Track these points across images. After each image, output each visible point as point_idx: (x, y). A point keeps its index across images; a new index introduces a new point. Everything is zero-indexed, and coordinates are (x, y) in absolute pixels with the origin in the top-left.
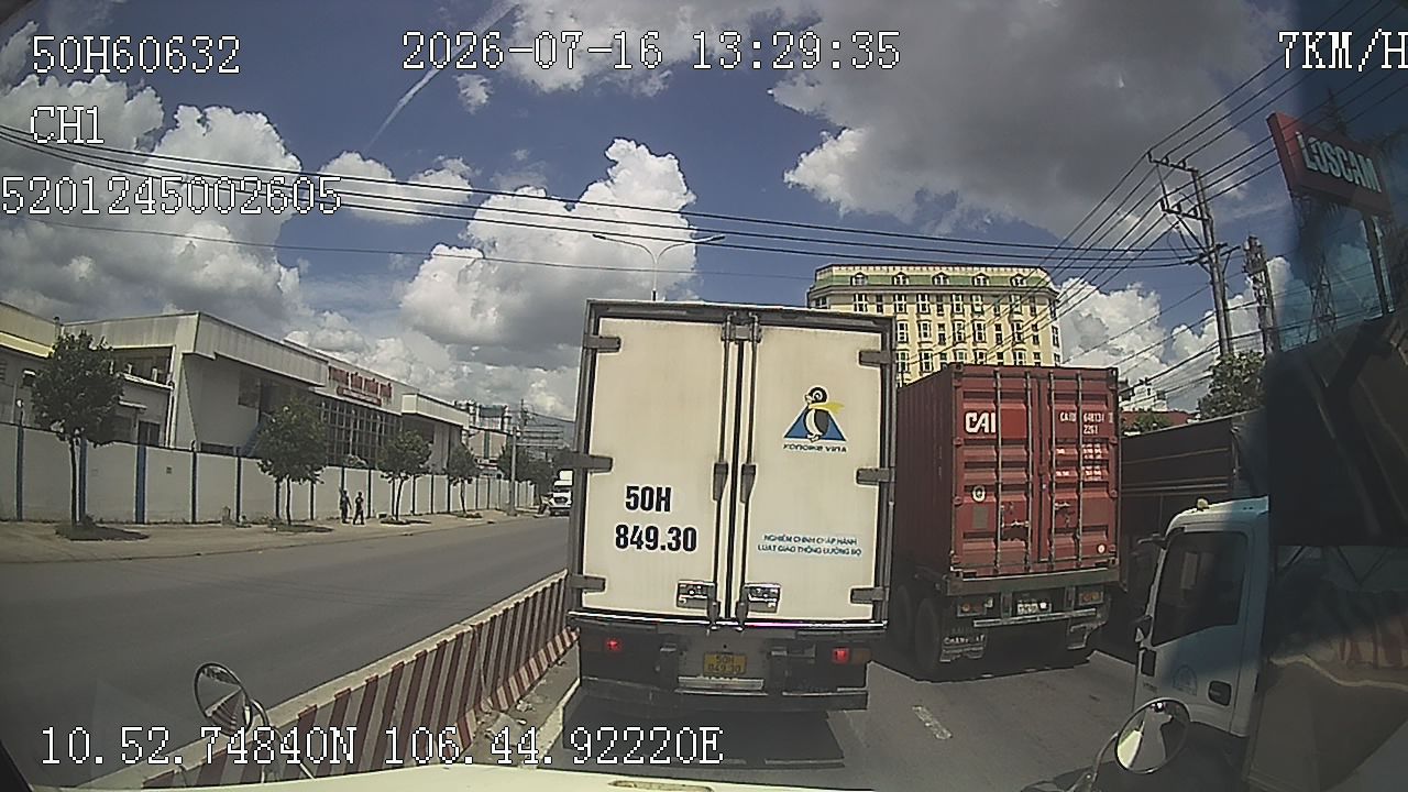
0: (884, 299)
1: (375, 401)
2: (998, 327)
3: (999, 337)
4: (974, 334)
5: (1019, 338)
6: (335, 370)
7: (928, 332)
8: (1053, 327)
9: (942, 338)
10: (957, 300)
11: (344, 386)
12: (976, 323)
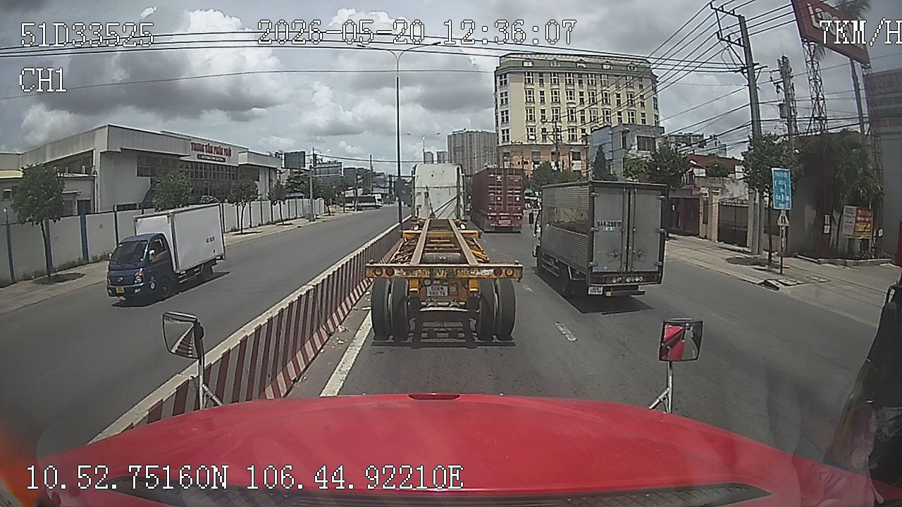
0: (544, 75)
1: (222, 160)
2: (618, 96)
3: (619, 102)
4: (603, 100)
5: (632, 103)
6: (195, 144)
7: (573, 96)
8: (654, 98)
9: (582, 100)
10: (592, 77)
11: (201, 153)
12: (604, 92)
